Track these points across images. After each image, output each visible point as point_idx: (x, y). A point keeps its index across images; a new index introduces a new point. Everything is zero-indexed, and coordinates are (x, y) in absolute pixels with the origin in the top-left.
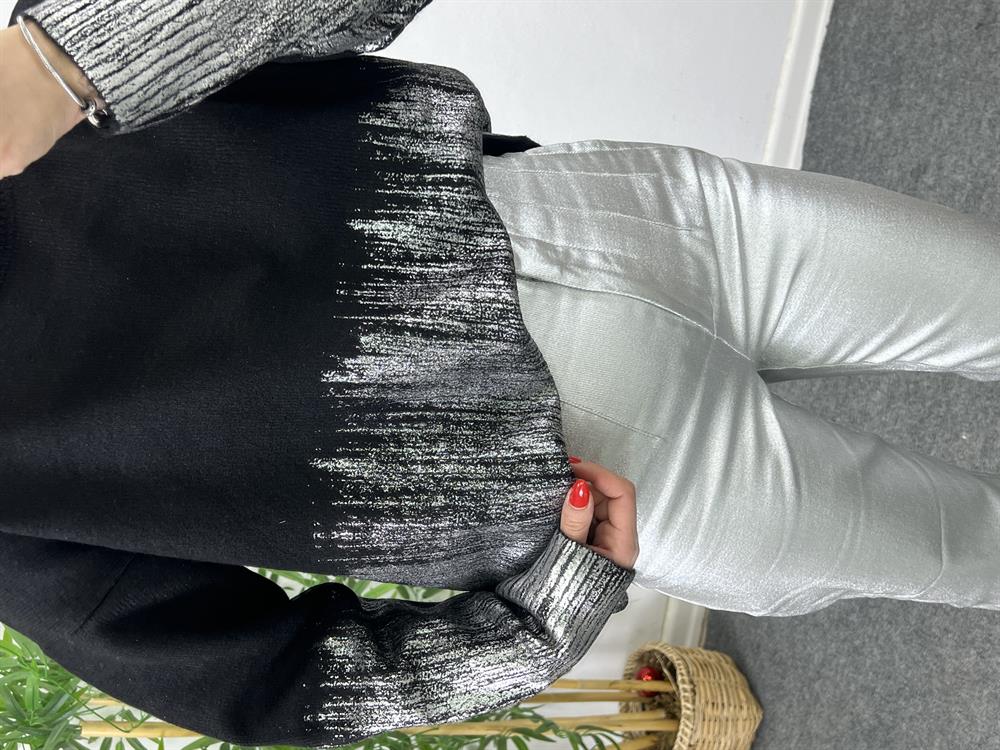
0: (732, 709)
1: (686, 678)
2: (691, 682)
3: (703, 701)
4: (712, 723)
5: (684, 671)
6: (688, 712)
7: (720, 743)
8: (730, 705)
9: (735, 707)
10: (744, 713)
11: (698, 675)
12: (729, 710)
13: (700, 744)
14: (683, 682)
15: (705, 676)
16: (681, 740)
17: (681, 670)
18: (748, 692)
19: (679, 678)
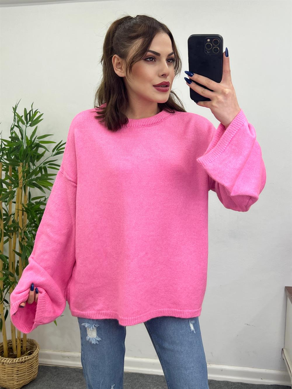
0: (17, 378)
1: (27, 359)
2: (25, 361)
3: (19, 366)
4: (11, 371)
5: (29, 358)
6: (14, 361)
7: (5, 375)
8: (18, 377)
9: (18, 379)
10: (16, 383)
11: (28, 364)
12: (16, 377)
13: (4, 367)
14: (25, 358)
15: (28, 366)
16: (5, 360)
17: (30, 357)
18: (24, 384)
19: (26, 357)
